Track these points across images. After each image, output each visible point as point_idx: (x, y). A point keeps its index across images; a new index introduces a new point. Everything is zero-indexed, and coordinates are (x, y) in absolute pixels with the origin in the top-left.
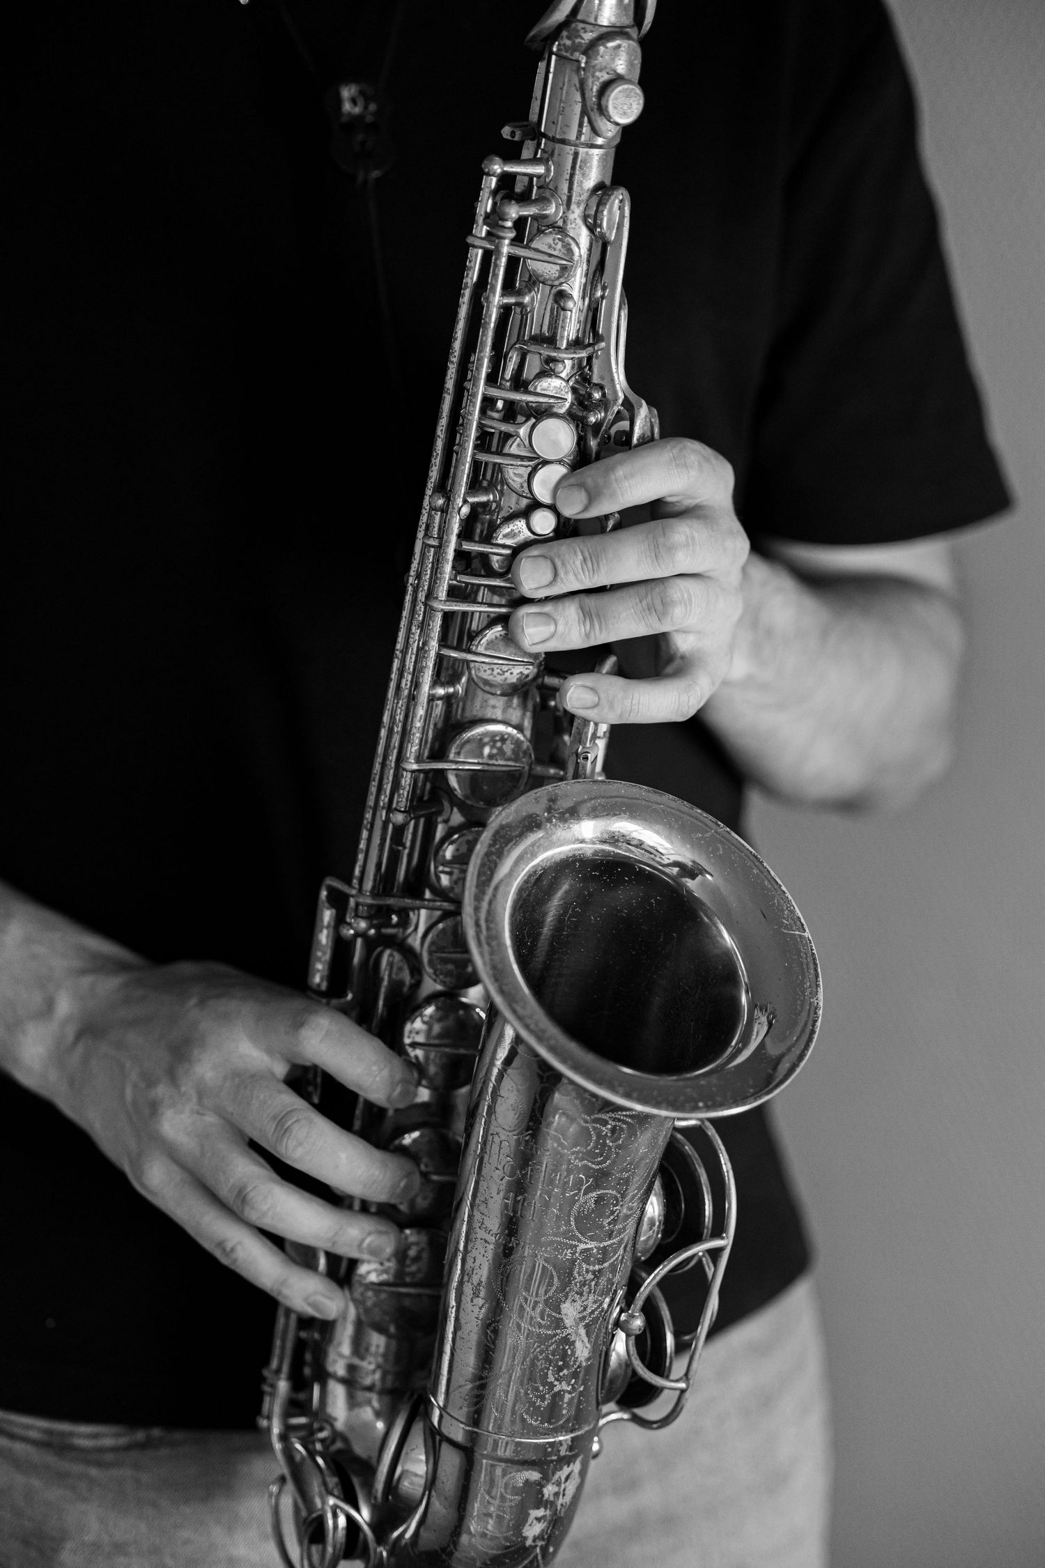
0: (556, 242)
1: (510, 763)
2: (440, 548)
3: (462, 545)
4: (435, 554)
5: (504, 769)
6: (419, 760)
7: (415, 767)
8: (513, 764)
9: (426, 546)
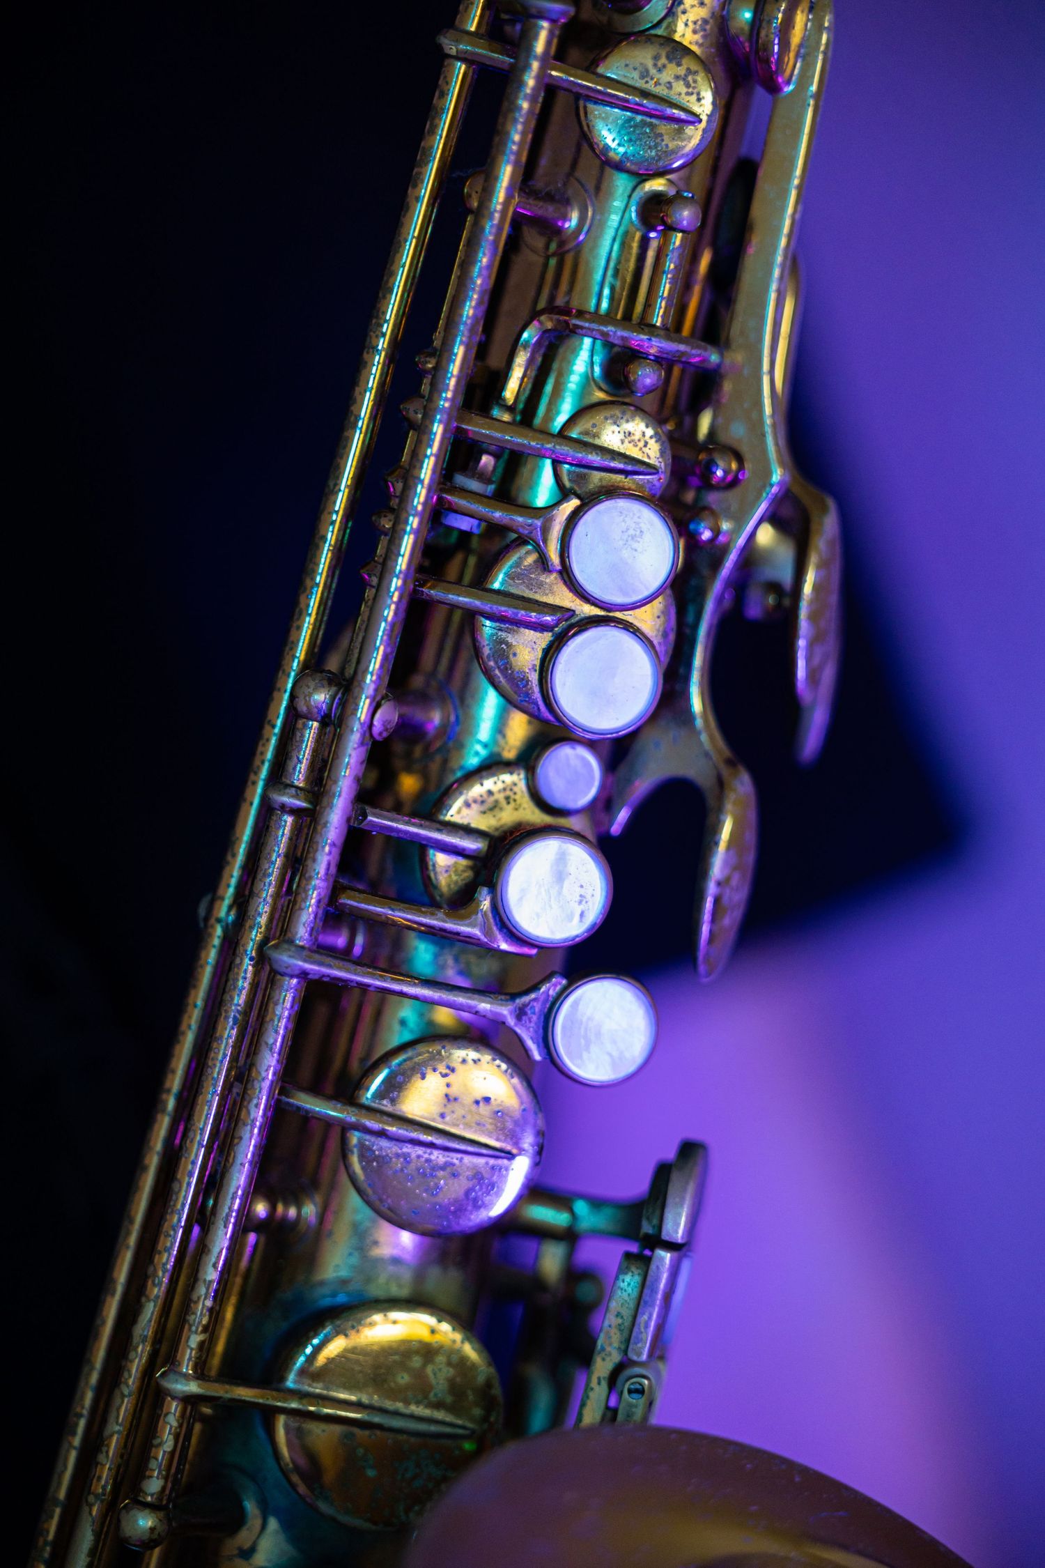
0: (660, 64)
1: (440, 1415)
2: (309, 820)
3: (365, 816)
4: (297, 831)
5: (422, 1427)
6: (201, 1372)
7: (193, 1387)
8: (449, 1418)
9: (268, 812)
